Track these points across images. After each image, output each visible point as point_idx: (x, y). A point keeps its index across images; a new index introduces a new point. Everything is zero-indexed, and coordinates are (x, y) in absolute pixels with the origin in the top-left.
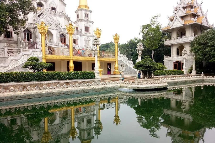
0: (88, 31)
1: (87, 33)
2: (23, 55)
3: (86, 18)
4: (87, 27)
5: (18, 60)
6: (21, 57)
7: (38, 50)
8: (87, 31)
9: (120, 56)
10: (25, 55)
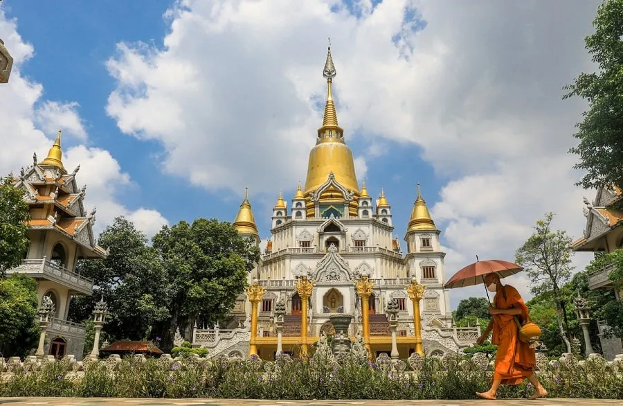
0: (431, 277)
1: (428, 280)
2: (221, 340)
3: (426, 248)
4: (427, 269)
5: (213, 348)
6: (219, 342)
7: (244, 330)
8: (428, 277)
9: (426, 331)
10: (224, 339)
